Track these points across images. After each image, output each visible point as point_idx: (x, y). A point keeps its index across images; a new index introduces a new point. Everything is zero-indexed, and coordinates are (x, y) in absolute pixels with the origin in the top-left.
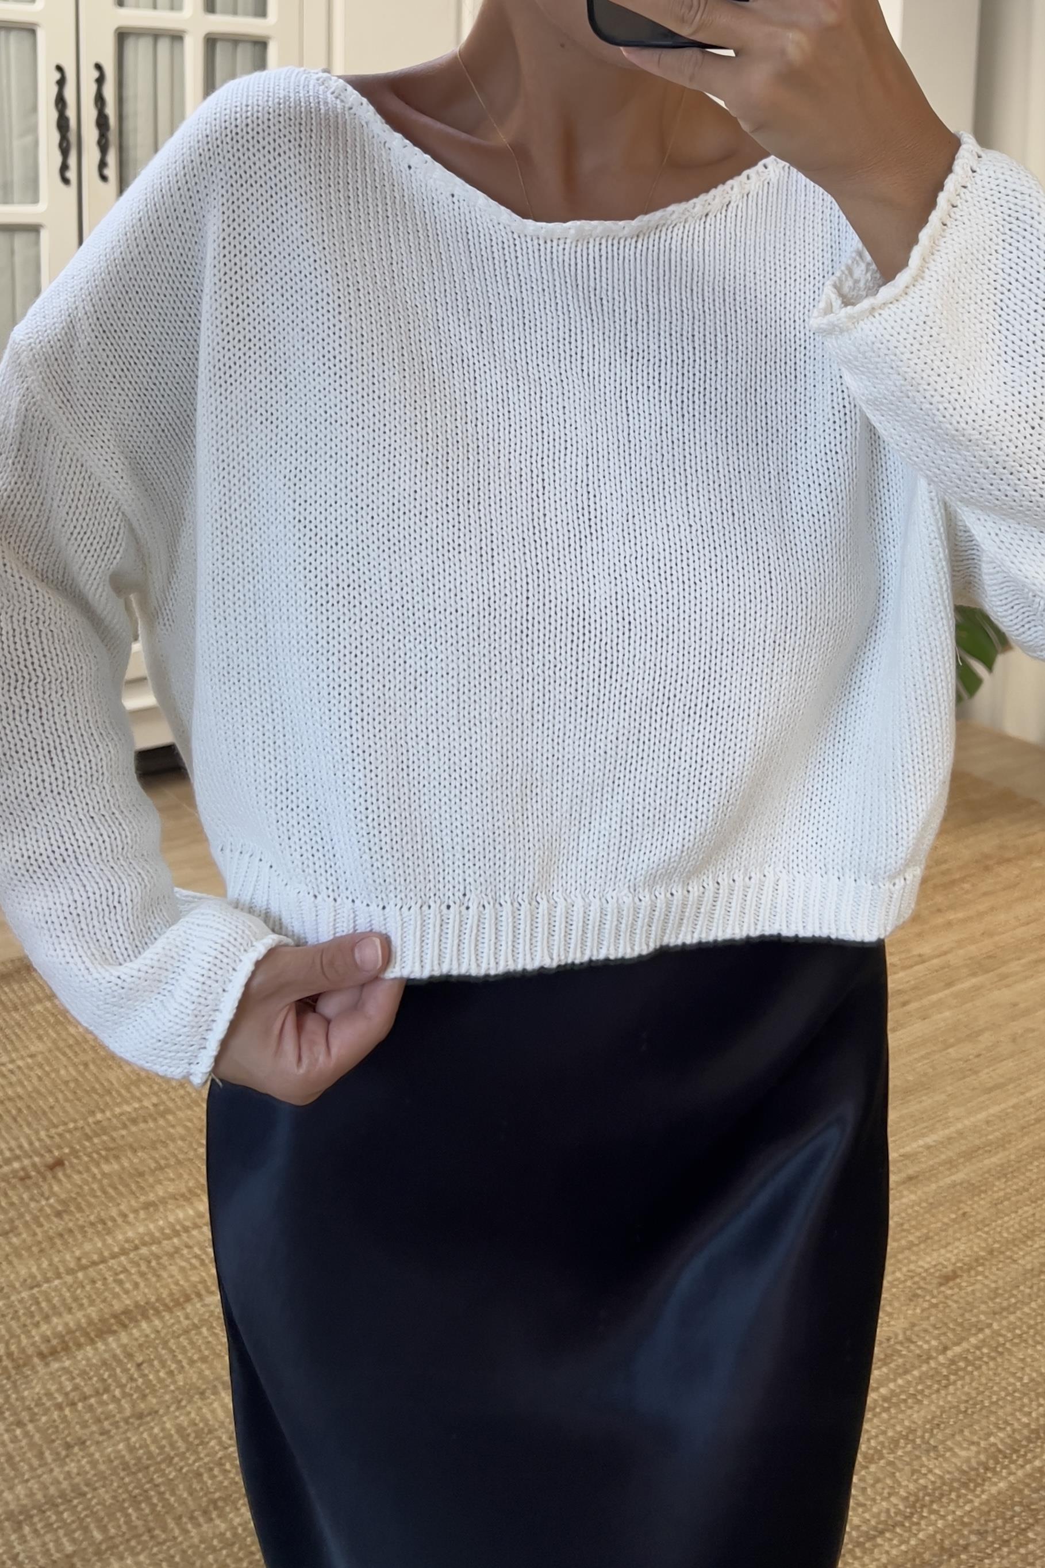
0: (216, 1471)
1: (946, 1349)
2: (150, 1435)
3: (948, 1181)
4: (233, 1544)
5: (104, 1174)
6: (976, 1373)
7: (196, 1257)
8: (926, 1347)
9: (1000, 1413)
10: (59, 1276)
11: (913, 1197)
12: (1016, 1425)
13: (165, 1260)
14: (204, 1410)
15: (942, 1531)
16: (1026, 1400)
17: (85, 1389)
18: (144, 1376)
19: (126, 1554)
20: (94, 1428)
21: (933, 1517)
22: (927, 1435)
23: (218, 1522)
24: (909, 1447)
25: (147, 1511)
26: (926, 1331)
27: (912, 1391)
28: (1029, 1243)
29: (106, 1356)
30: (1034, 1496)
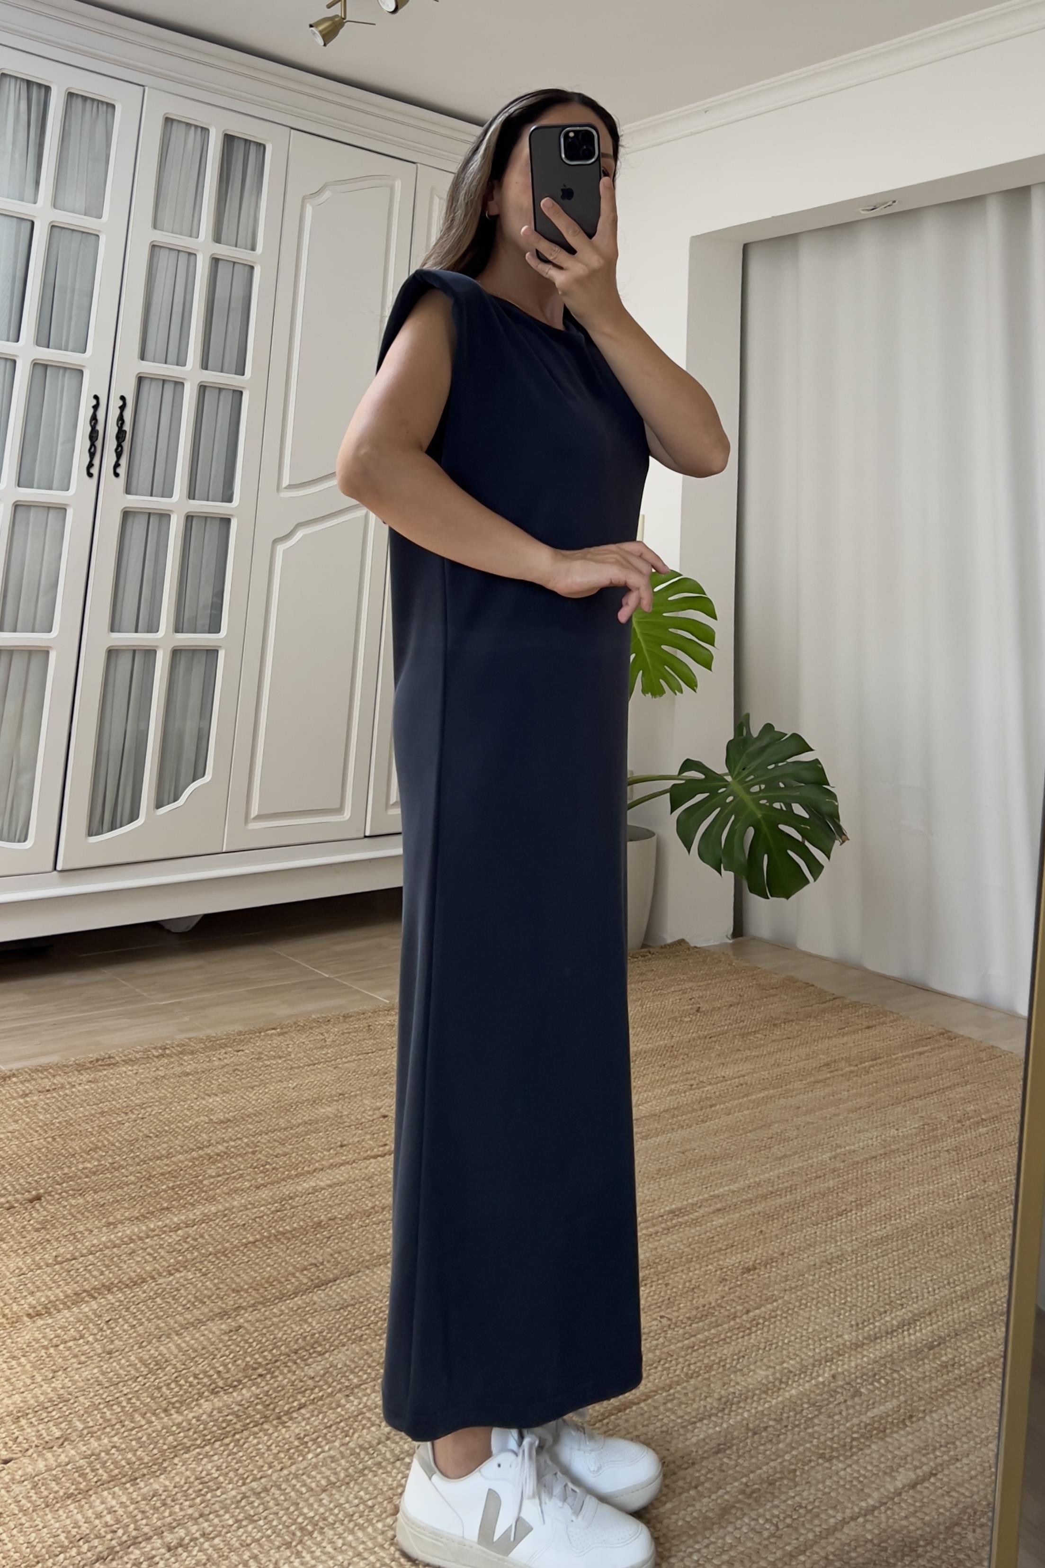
0: (173, 1385)
1: (748, 1312)
2: (119, 1364)
3: (748, 1212)
4: (189, 1430)
5: (72, 1206)
6: (772, 1326)
7: (149, 1254)
8: (733, 1310)
9: (790, 1349)
10: (40, 1268)
11: (721, 1221)
12: (803, 1356)
13: (124, 1257)
14: (162, 1348)
15: (747, 1419)
16: (810, 1342)
17: (65, 1337)
18: (112, 1328)
19: (103, 1437)
20: (74, 1360)
21: (740, 1411)
22: (735, 1363)
23: (175, 1416)
24: (721, 1370)
25: (119, 1410)
26: (733, 1300)
27: (722, 1336)
28: (812, 1249)
29: (81, 1316)
30: (819, 1398)
